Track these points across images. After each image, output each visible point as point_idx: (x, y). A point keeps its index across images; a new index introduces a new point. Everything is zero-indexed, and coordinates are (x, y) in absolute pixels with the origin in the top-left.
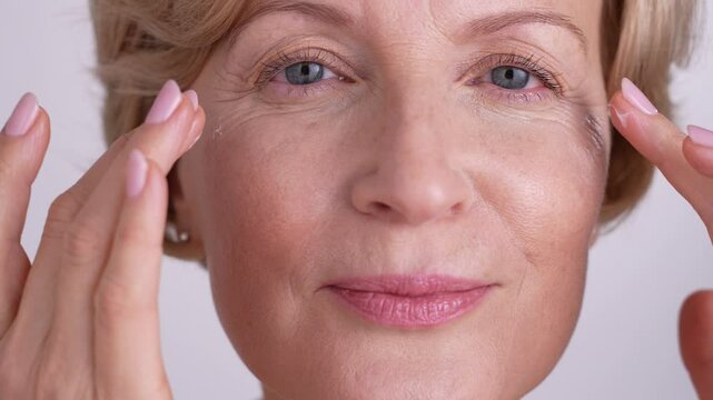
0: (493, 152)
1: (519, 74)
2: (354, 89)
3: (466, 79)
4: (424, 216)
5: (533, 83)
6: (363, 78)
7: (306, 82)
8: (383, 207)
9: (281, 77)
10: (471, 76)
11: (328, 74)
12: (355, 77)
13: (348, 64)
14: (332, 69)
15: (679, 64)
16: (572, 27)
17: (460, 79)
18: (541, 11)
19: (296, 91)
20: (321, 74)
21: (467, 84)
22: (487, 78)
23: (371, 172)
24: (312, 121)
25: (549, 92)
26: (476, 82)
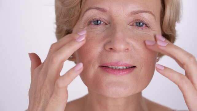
0: (135, 40)
1: (141, 24)
2: (107, 26)
3: (130, 24)
4: (120, 51)
5: (144, 26)
6: (109, 23)
7: (98, 24)
8: (111, 49)
9: (93, 23)
10: (131, 24)
11: (102, 23)
12: (107, 23)
13: (106, 20)
14: (103, 22)
15: (178, 22)
16: (152, 14)
17: (129, 24)
18: (146, 10)
19: (95, 26)
20: (101, 22)
21: (130, 25)
22: (135, 24)
23: (110, 42)
24: (97, 33)
25: (147, 28)
26: (133, 25)
